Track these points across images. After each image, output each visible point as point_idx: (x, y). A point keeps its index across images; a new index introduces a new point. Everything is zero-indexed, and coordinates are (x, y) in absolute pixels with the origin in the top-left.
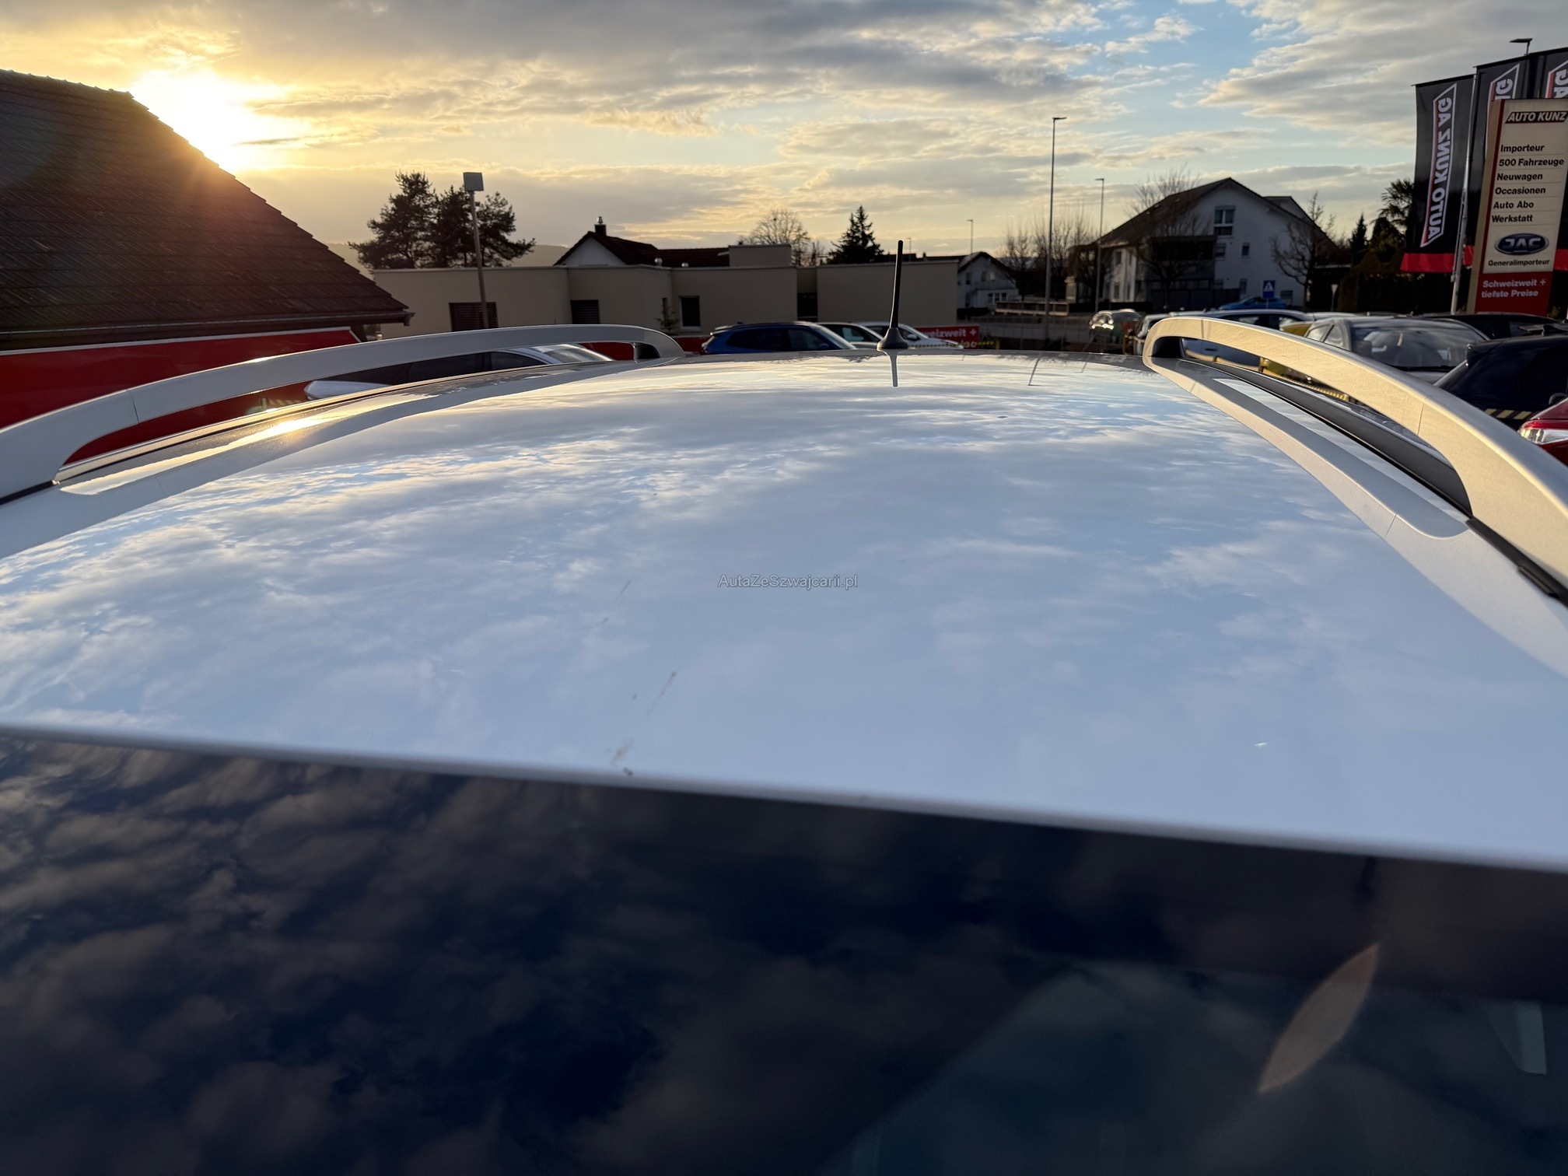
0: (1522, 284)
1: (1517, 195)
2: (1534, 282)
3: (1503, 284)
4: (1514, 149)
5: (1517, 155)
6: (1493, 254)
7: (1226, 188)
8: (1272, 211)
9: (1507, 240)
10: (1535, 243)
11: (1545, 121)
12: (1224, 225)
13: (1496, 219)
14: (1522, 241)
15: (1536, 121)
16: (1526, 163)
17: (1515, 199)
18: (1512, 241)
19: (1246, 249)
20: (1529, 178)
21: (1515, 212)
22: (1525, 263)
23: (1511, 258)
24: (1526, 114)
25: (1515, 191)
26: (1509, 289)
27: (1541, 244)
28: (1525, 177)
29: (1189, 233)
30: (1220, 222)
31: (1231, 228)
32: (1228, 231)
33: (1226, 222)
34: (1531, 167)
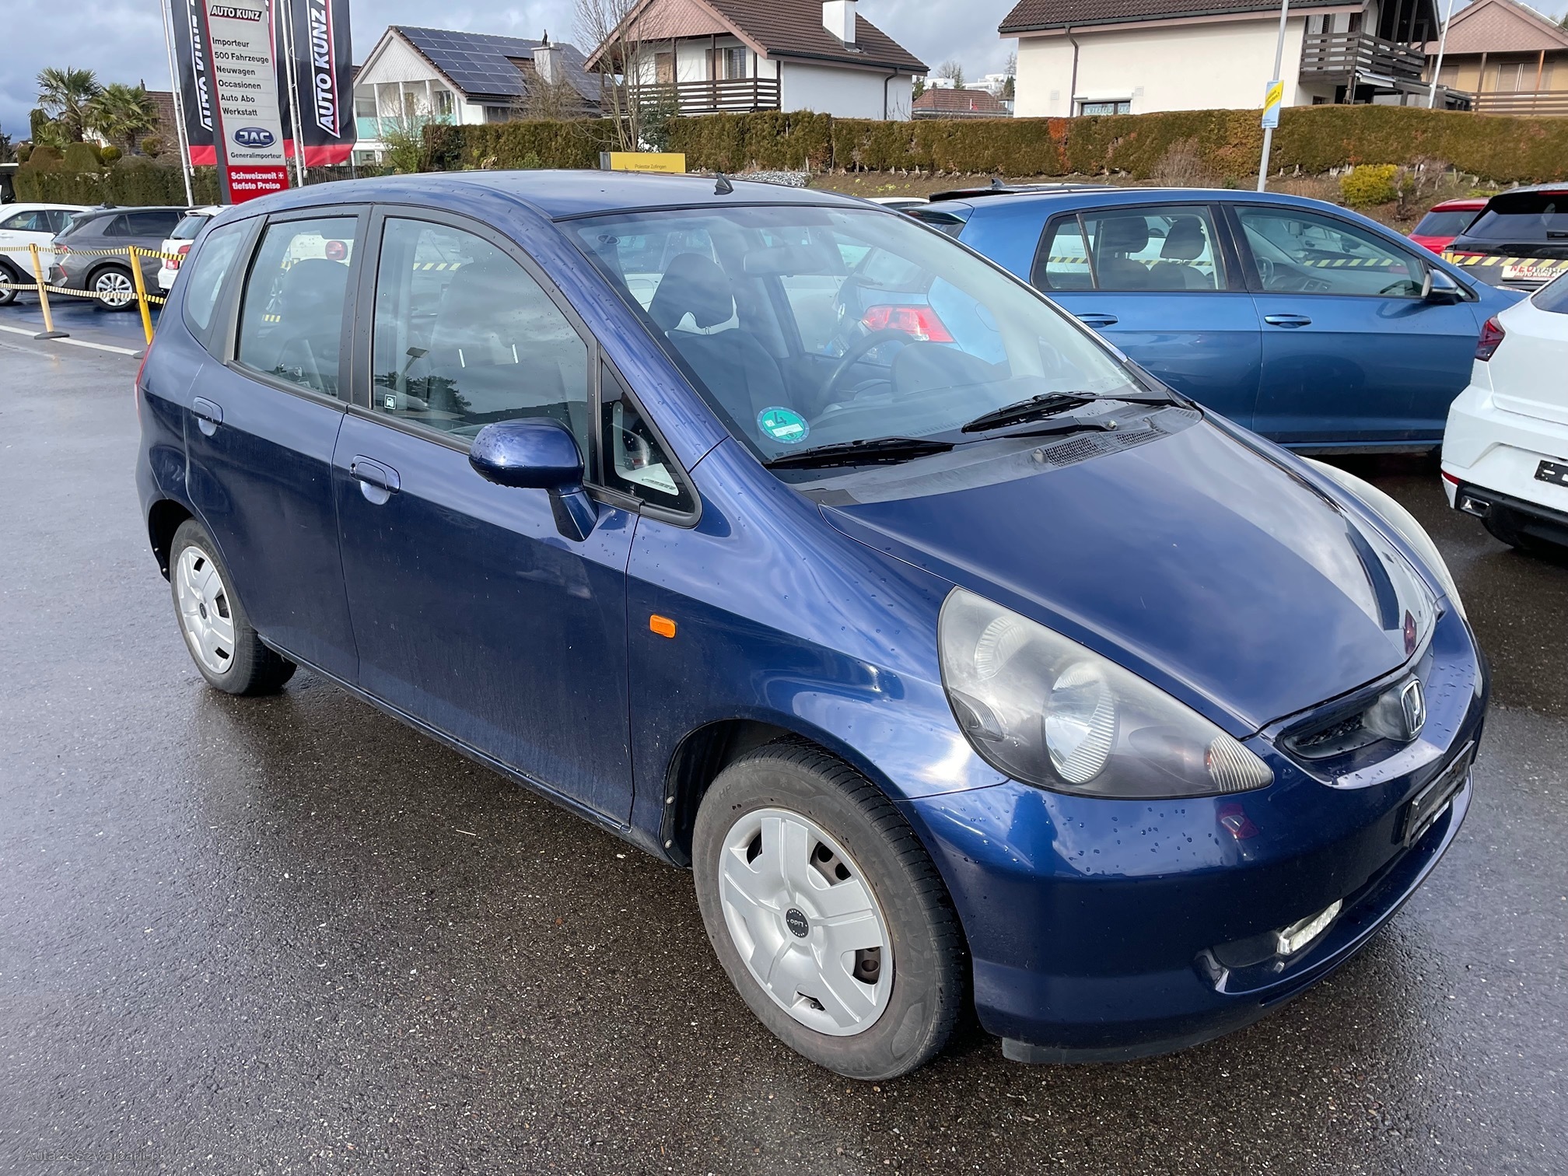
0: (265, 176)
1: (238, 88)
2: (273, 176)
3: (248, 176)
4: (224, 43)
5: (228, 49)
6: (232, 146)
9: (241, 133)
10: (264, 137)
11: (243, 18)
13: (226, 111)
14: (254, 135)
15: (235, 17)
16: (238, 58)
17: (238, 92)
18: (246, 134)
20: (246, 72)
21: (242, 106)
22: (262, 157)
23: (250, 151)
24: (226, 9)
25: (235, 85)
26: (255, 181)
27: (270, 138)
28: (240, 72)
34: (242, 62)
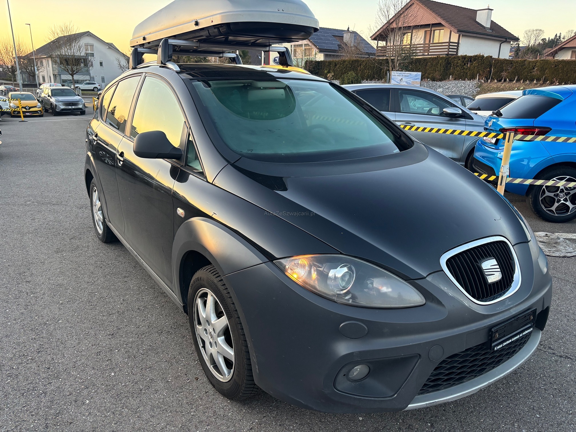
7: (88, 35)
8: (110, 48)
12: (90, 52)
19: (101, 64)
29: (77, 54)
30: (88, 51)
31: (93, 53)
32: (92, 55)
33: (90, 51)
